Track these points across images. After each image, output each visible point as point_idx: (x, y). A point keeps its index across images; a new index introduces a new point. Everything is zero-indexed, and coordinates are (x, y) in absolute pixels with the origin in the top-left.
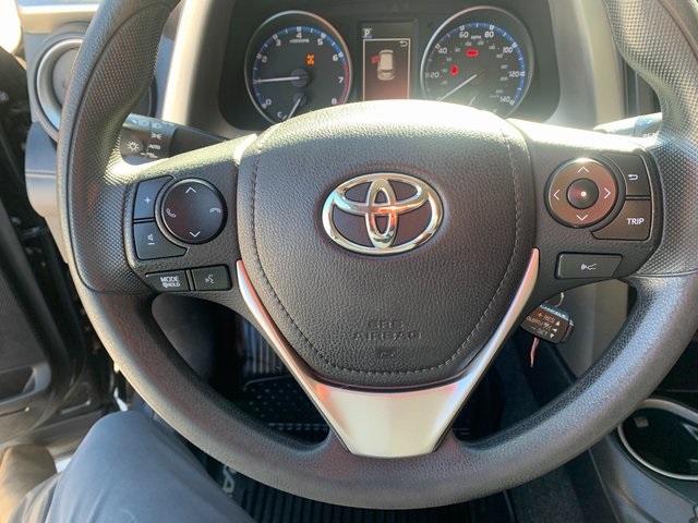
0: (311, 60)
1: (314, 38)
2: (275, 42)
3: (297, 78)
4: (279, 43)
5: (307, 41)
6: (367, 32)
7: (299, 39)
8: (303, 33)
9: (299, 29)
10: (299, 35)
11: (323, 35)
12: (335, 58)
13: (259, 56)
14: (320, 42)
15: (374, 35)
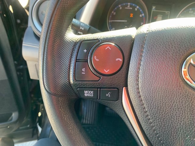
0: (132, 15)
1: (134, 7)
2: (119, 8)
3: (126, 21)
4: (121, 8)
5: (131, 8)
6: (154, 8)
7: (129, 7)
8: (130, 5)
9: (129, 4)
10: (129, 6)
11: (138, 7)
12: (141, 16)
13: (113, 12)
14: (136, 9)
15: (156, 9)
